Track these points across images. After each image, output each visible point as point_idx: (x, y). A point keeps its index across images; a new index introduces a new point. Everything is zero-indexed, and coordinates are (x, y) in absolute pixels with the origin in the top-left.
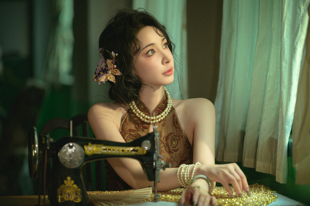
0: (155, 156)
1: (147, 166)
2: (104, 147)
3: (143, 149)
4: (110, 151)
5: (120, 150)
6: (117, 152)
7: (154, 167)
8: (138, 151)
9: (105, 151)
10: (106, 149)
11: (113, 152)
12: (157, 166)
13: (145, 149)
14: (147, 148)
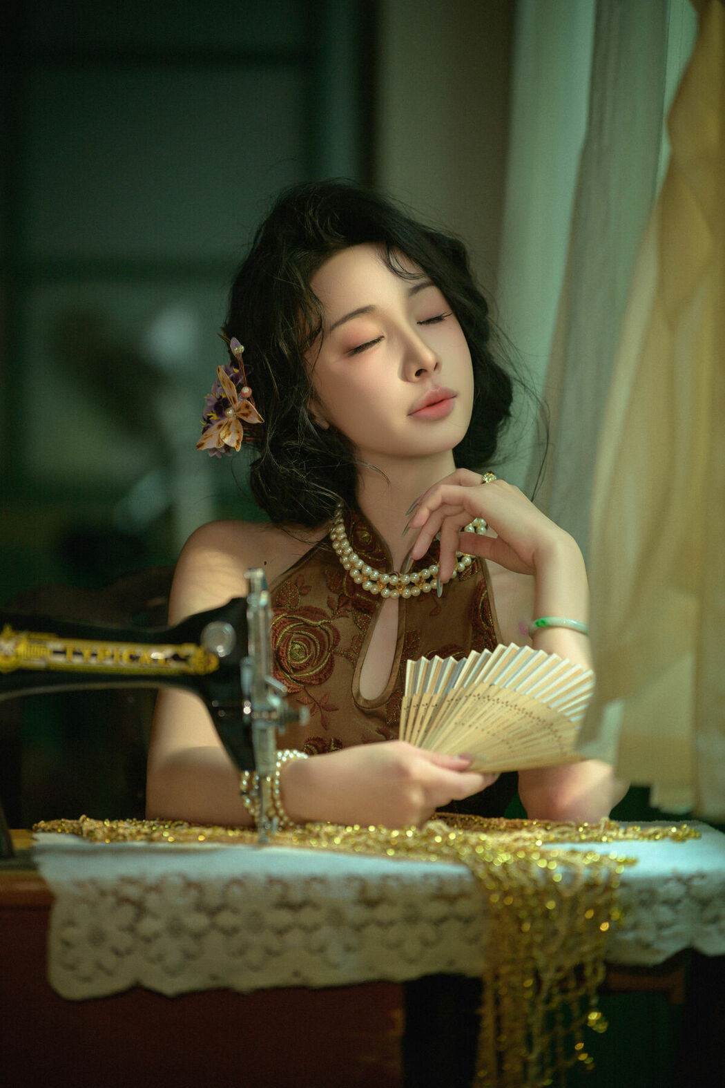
0: (247, 676)
2: (58, 645)
3: (205, 653)
4: (77, 661)
5: (121, 657)
6: (109, 663)
7: (246, 720)
8: (190, 660)
9: (60, 660)
10: (63, 652)
11: (93, 661)
12: (256, 716)
13: (216, 654)
14: (221, 650)
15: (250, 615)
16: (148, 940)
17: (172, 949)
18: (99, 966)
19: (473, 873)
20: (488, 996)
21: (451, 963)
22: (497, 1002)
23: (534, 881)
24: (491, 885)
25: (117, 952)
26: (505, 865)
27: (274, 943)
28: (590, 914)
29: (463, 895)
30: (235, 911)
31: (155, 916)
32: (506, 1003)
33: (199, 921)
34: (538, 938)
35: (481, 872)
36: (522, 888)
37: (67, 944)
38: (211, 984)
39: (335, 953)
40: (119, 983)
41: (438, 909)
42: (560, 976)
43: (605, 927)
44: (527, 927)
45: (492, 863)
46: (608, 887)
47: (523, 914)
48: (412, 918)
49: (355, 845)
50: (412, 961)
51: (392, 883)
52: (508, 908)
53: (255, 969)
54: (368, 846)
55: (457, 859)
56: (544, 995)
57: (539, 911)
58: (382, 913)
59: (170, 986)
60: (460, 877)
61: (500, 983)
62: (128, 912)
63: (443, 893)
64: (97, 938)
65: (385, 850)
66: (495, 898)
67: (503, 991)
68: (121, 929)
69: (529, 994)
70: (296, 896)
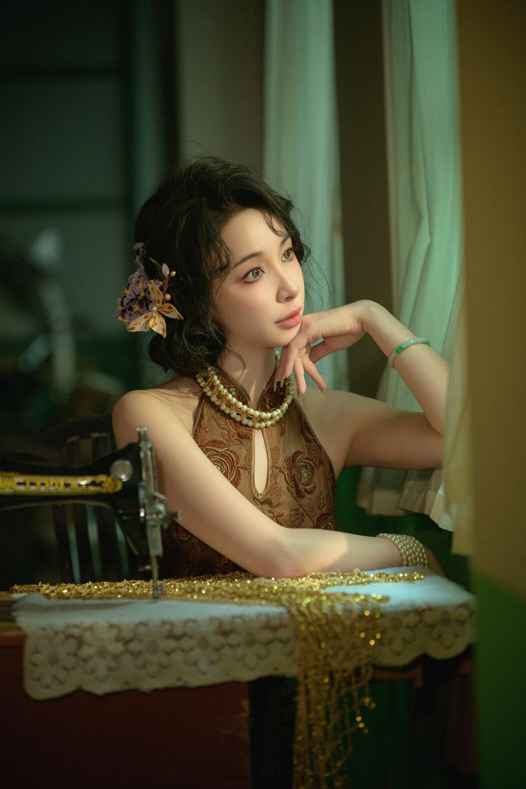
0: (142, 493)
1: (125, 518)
2: (20, 479)
3: (113, 480)
4: (33, 488)
5: (59, 485)
6: (52, 489)
7: (142, 520)
8: (104, 485)
9: (22, 488)
10: (24, 484)
11: (43, 488)
12: (148, 517)
13: (121, 480)
14: (124, 477)
15: (142, 455)
16: (85, 661)
17: (101, 665)
18: (55, 678)
19: (289, 611)
20: (301, 689)
21: (276, 669)
22: (307, 692)
23: (325, 615)
24: (301, 619)
25: (66, 669)
26: (308, 606)
27: (165, 660)
28: (363, 635)
29: (282, 625)
30: (141, 641)
31: (90, 646)
32: (313, 692)
33: (118, 647)
34: (331, 652)
35: (294, 610)
36: (318, 619)
37: (35, 665)
38: (126, 687)
39: (203, 665)
40: (69, 688)
41: (267, 635)
42: (346, 675)
43: (372, 643)
44: (323, 645)
45: (301, 604)
46: (372, 617)
47: (321, 637)
48: (251, 642)
49: (214, 596)
50: (252, 669)
51: (238, 620)
52: (311, 633)
53: (153, 677)
54: (222, 596)
55: (279, 603)
56: (336, 687)
57: (330, 635)
58: (232, 639)
59: (100, 689)
60: (281, 614)
61: (308, 681)
62: (73, 643)
63: (270, 625)
64: (54, 660)
65: (233, 598)
66: (303, 627)
67: (310, 686)
68: (68, 654)
69: (327, 688)
70: (178, 631)
